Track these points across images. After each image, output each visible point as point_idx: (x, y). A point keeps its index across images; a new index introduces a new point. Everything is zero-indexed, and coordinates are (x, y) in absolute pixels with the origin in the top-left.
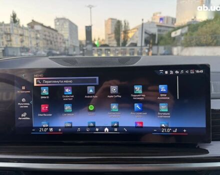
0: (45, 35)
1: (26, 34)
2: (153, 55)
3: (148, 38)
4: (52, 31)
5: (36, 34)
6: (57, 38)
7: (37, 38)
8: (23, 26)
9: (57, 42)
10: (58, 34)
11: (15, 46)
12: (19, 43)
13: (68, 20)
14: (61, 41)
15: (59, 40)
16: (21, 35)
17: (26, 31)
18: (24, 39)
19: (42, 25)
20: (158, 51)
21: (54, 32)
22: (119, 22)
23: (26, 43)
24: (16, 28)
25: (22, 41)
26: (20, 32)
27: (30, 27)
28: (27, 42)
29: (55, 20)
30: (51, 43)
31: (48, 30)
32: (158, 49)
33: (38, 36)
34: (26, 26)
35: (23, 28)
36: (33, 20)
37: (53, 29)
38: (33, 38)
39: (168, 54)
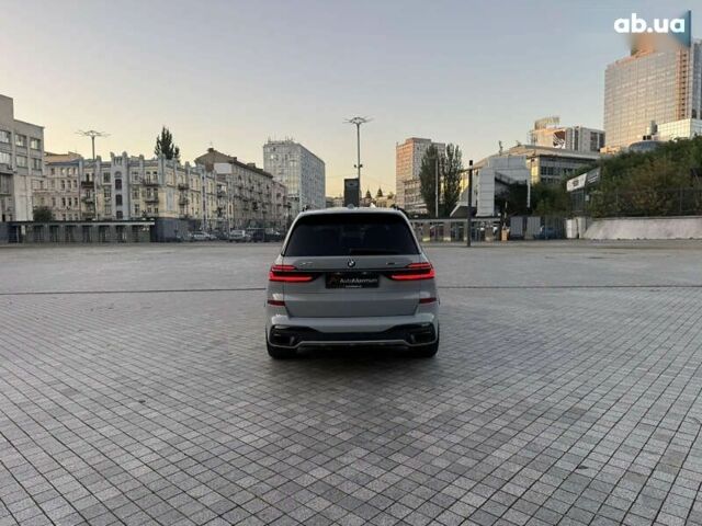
0: (240, 188)
1: (195, 184)
2: (510, 238)
3: (503, 194)
4: (257, 177)
5: (220, 186)
6: (269, 196)
7: (220, 196)
8: (187, 164)
9: (270, 204)
10: (274, 183)
11: (165, 215)
12: (177, 208)
13: (299, 145)
14: (280, 201)
15: (275, 201)
16: (182, 188)
17: (195, 178)
18: (190, 198)
19: (234, 162)
20: (525, 229)
21: (261, 179)
22: (433, 151)
23: (194, 209)
24: (169, 170)
25: (183, 203)
26: (180, 180)
27: (204, 166)
28: (195, 205)
29: (265, 147)
30: (255, 208)
31: (248, 174)
32: (525, 222)
33: (224, 188)
34: (193, 165)
35: (186, 170)
36: (211, 150)
37: (259, 172)
38: (211, 194)
39: (552, 237)
